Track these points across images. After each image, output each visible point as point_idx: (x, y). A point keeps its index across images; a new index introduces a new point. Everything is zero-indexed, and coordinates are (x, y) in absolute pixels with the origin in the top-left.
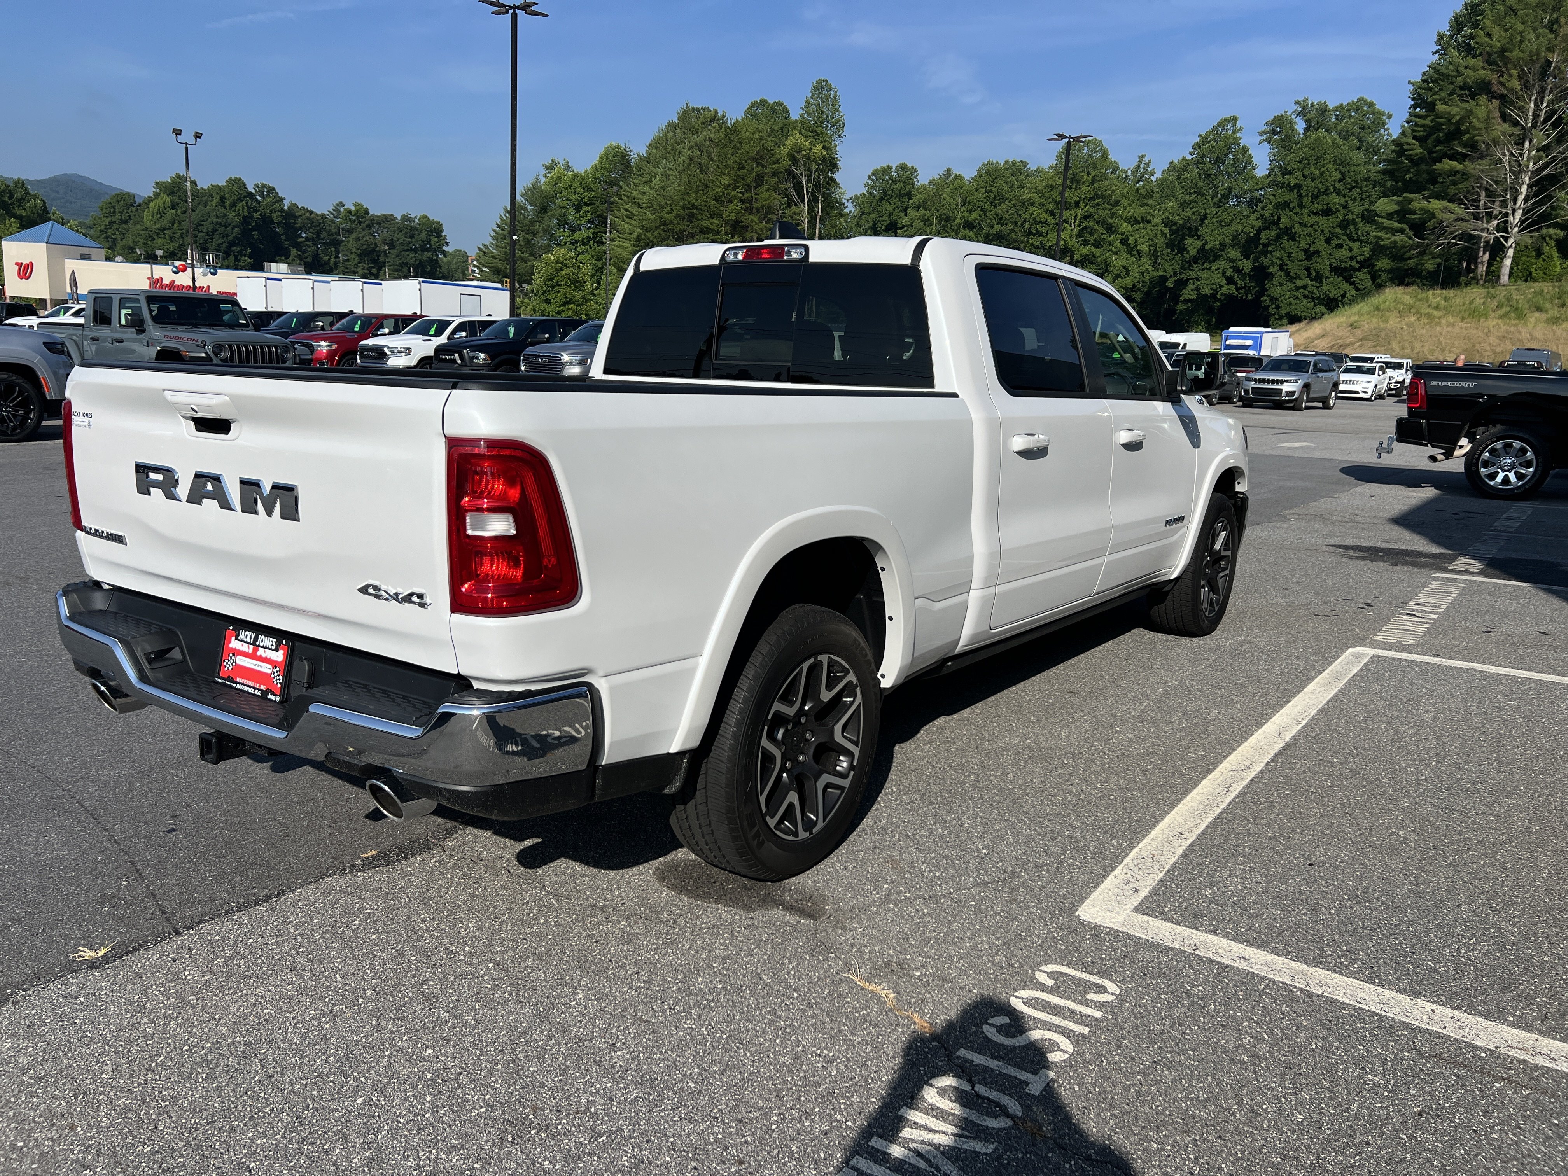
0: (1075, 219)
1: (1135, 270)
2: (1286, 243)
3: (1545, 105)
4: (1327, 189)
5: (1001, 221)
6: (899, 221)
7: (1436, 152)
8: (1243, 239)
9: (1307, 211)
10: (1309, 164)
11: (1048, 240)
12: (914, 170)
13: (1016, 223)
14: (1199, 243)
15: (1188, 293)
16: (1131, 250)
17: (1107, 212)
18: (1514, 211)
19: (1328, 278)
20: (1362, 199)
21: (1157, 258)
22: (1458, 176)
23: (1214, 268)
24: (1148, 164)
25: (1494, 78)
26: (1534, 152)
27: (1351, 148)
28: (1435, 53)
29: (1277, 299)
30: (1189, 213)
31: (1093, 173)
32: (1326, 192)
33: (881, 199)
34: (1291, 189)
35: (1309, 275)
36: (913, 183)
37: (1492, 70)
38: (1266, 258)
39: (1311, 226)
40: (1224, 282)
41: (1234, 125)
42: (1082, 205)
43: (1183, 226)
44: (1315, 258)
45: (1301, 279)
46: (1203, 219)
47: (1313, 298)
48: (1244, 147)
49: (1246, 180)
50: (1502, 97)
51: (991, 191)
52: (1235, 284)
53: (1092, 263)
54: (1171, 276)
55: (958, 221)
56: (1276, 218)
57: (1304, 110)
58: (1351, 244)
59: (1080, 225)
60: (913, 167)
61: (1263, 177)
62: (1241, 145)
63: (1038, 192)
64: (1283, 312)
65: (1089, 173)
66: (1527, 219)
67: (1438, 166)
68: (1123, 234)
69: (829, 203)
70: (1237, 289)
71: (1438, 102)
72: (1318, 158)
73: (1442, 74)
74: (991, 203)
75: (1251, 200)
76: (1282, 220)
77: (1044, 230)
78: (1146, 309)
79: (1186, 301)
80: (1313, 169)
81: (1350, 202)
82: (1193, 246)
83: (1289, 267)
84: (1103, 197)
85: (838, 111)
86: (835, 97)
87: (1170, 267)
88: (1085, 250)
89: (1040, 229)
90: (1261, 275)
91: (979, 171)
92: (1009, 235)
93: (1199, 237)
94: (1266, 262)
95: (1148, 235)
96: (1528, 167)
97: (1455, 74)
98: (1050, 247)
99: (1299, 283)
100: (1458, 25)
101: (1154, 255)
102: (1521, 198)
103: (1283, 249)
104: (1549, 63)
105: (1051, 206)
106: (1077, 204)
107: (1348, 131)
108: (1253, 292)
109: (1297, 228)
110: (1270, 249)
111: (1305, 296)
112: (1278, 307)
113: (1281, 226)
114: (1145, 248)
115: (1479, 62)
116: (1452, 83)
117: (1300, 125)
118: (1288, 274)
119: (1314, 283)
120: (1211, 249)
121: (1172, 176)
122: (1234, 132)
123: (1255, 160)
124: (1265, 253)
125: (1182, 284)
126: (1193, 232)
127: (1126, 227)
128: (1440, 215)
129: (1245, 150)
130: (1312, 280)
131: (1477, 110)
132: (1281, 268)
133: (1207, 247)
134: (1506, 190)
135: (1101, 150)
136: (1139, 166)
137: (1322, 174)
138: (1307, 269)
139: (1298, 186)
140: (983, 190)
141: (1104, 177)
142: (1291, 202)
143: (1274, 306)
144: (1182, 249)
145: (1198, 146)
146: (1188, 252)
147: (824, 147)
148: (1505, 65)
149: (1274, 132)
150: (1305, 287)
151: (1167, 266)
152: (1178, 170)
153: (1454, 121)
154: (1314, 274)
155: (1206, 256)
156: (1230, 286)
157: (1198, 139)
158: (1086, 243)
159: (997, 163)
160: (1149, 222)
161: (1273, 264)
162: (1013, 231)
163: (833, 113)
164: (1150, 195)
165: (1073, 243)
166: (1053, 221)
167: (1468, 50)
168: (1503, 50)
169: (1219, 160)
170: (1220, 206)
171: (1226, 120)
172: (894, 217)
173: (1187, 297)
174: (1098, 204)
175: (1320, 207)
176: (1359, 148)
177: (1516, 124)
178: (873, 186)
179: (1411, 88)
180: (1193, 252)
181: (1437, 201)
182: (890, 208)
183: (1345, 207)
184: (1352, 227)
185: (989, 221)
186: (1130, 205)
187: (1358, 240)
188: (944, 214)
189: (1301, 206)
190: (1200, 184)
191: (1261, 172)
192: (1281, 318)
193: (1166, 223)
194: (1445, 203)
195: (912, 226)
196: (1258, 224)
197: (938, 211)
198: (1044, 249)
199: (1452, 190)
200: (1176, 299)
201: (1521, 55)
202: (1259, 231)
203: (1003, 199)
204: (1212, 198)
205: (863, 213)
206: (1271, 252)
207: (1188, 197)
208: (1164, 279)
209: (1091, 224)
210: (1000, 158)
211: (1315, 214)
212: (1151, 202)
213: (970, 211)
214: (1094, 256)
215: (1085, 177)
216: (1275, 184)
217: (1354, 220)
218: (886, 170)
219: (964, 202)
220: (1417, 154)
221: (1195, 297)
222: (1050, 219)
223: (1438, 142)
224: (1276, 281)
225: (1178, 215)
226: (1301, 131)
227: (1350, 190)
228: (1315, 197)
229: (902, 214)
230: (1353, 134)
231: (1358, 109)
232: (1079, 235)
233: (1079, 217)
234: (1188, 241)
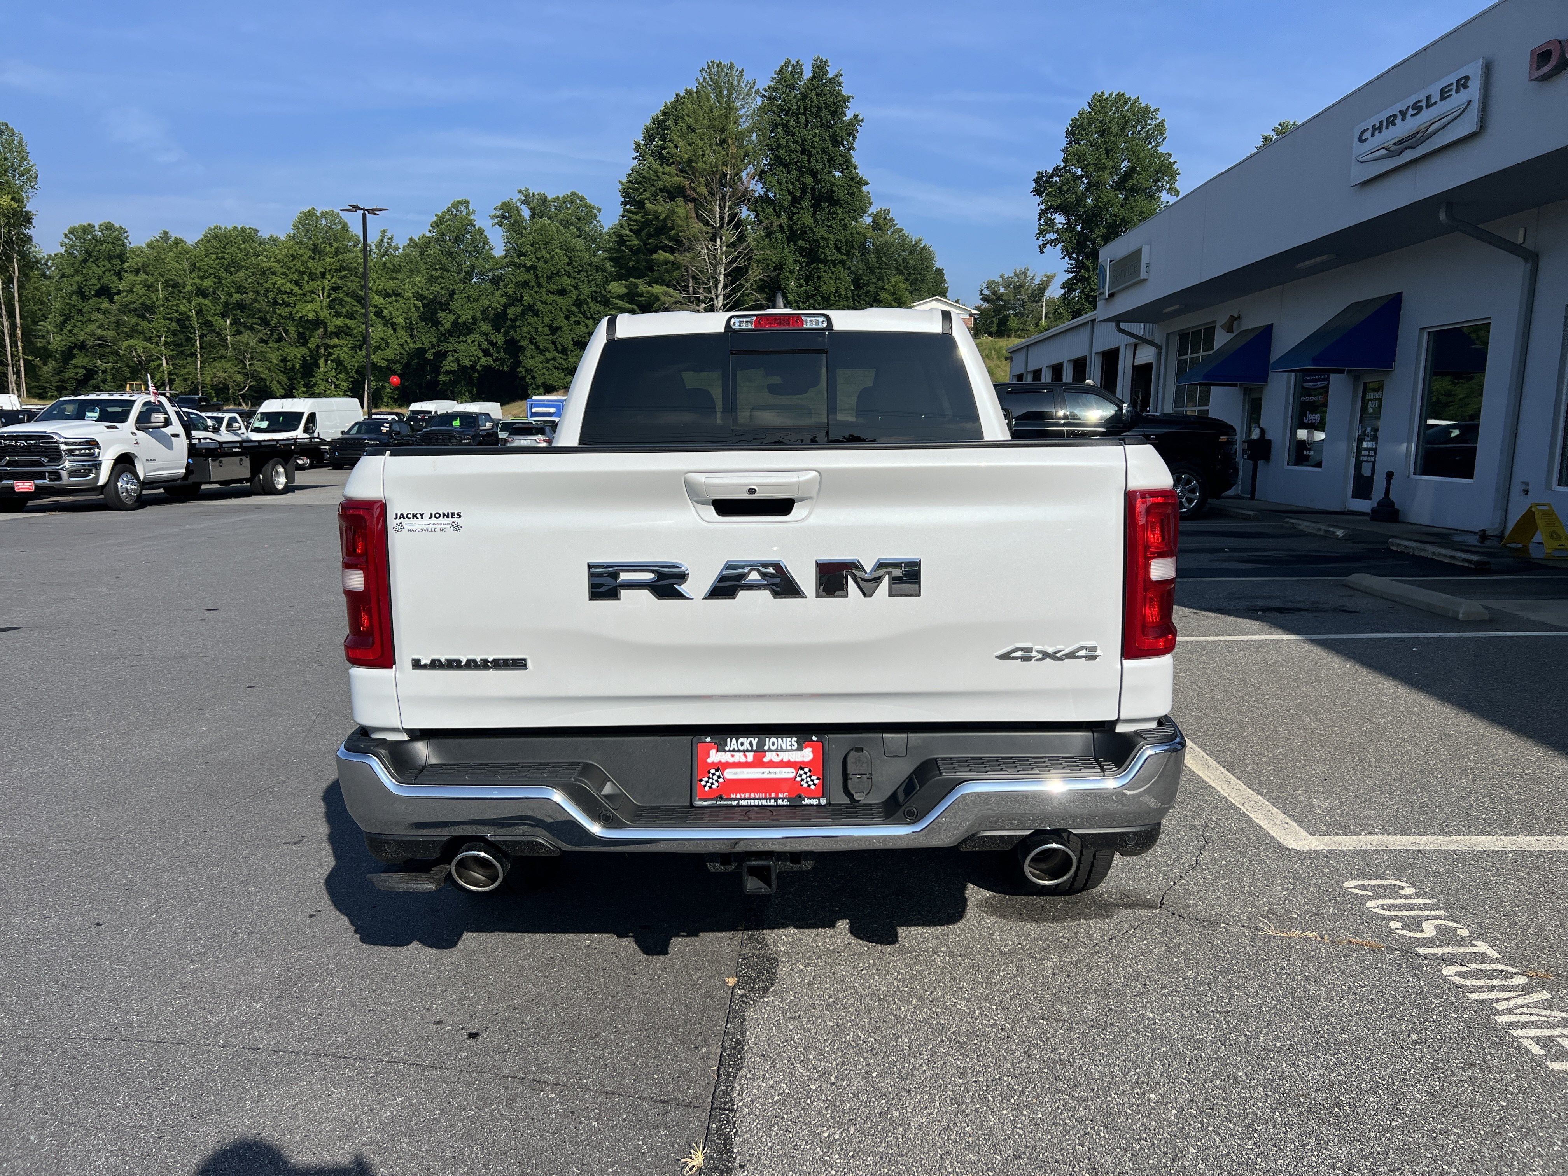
0: (323, 290)
1: (394, 342)
2: (532, 319)
3: (727, 209)
4: (559, 272)
5: (240, 289)
6: (113, 285)
7: (649, 244)
8: (491, 315)
9: (544, 290)
10: (539, 248)
11: (297, 312)
12: (122, 231)
13: (258, 293)
14: (452, 317)
15: (449, 364)
16: (389, 323)
17: (355, 284)
18: (717, 297)
19: (572, 351)
20: (589, 282)
21: (412, 330)
22: (669, 265)
23: (470, 341)
24: (391, 239)
25: (686, 184)
26: (724, 249)
27: (572, 234)
28: (635, 158)
29: (531, 370)
30: (437, 288)
31: (335, 245)
32: (558, 274)
33: (85, 261)
34: (528, 269)
35: (556, 348)
36: (124, 245)
37: (684, 177)
38: (516, 332)
39: (551, 304)
40: (481, 354)
41: (467, 207)
42: (329, 277)
43: (433, 301)
44: (559, 333)
45: (549, 352)
46: (452, 294)
47: (562, 369)
48: (480, 229)
49: (486, 259)
50: (694, 200)
51: (223, 258)
52: (491, 355)
53: (347, 335)
54: (429, 348)
55: (188, 288)
56: (519, 295)
57: (527, 200)
58: (587, 321)
59: (329, 297)
60: (121, 228)
61: (501, 258)
62: (477, 227)
63: (278, 261)
64: (539, 381)
65: (331, 245)
66: (727, 304)
67: (654, 256)
68: (376, 306)
69: (28, 263)
70: (494, 360)
71: (646, 201)
72: (546, 243)
73: (644, 177)
74: (226, 270)
75: (493, 278)
76: (525, 298)
77: (291, 300)
78: (408, 380)
79: (448, 372)
80: (543, 252)
81: (580, 284)
82: (446, 320)
83: (538, 340)
84: (350, 269)
85: (26, 159)
86: (20, 143)
87: (427, 339)
88: (339, 322)
89: (286, 299)
90: (513, 348)
91: (205, 236)
92: (251, 304)
93: (450, 312)
94: (517, 336)
95: (402, 308)
96: (721, 259)
97: (655, 178)
98: (301, 317)
99: (549, 355)
100: (650, 136)
101: (410, 328)
102: (721, 286)
103: (530, 324)
104: (725, 175)
105: (296, 276)
106: (323, 275)
107: (567, 221)
108: (509, 363)
109: (539, 306)
110: (518, 324)
111: (556, 368)
112: (533, 378)
113: (525, 303)
114: (400, 320)
115: (672, 169)
116: (653, 185)
117: (526, 213)
118: (537, 347)
119: (561, 355)
120: (464, 323)
121: (415, 253)
122: (468, 214)
123: (491, 241)
124: (515, 328)
125: (441, 356)
126: (445, 307)
127: (378, 300)
128: (663, 298)
129: (481, 232)
130: (559, 353)
131: (678, 210)
132: (531, 342)
133: (460, 321)
134: (709, 279)
135: (340, 222)
136: (382, 241)
137: (552, 257)
138: (554, 343)
139: (534, 268)
140: (214, 256)
141: (347, 250)
142: (530, 282)
143: (529, 377)
144: (437, 323)
145: (436, 225)
146: (442, 325)
147: (13, 199)
148: (694, 174)
149: (504, 217)
150: (554, 359)
151: (424, 339)
152: (421, 247)
153: (661, 218)
154: (560, 347)
155: (461, 329)
156: (487, 358)
157: (435, 219)
158: (338, 315)
159: (226, 228)
160: (398, 295)
161: (523, 338)
162: (255, 300)
163: (21, 161)
164: (397, 269)
165: (324, 314)
166: (300, 292)
167: (662, 158)
168: (690, 161)
169: (457, 240)
170: (466, 283)
171: (458, 202)
172: (105, 281)
173: (448, 368)
174: (345, 276)
175: (556, 287)
176: (579, 237)
177: (707, 223)
178: (72, 246)
179: (621, 187)
180: (448, 325)
181: (658, 287)
182: (99, 271)
183: (576, 288)
184: (585, 306)
185: (226, 289)
186: (378, 278)
187: (592, 318)
188: (171, 280)
189: (539, 285)
190: (444, 259)
191: (499, 251)
192: (538, 388)
193: (420, 297)
194: (664, 288)
195: (132, 291)
196: (504, 300)
197: (163, 276)
198: (294, 320)
199: (667, 277)
200: (437, 370)
201: (704, 166)
202: (506, 307)
203: (238, 267)
204: (458, 274)
205: (63, 276)
206: (520, 327)
207: (434, 273)
208: (421, 351)
209: (341, 295)
210: (228, 224)
211: (552, 293)
212: (400, 276)
213: (201, 278)
214: (349, 328)
215: (328, 249)
216: (513, 264)
217: (585, 300)
218: (87, 229)
219: (193, 267)
220: (635, 245)
221: (455, 368)
222: (296, 289)
223: (650, 236)
224: (528, 353)
225: (428, 289)
226: (528, 218)
227: (579, 273)
228: (550, 278)
229: (115, 278)
230: (572, 224)
231: (572, 203)
232: (330, 307)
233: (327, 288)
234: (441, 315)
